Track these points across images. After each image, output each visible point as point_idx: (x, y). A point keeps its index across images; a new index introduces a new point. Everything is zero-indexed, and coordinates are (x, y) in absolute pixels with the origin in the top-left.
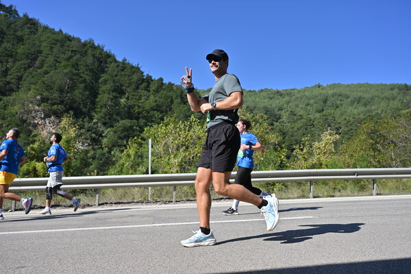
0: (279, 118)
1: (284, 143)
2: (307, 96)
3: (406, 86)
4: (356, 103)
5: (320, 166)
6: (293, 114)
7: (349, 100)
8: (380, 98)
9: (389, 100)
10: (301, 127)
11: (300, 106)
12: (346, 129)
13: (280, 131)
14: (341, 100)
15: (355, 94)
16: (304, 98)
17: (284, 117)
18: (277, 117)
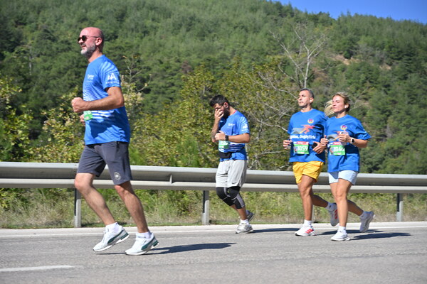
0: (17, 43)
1: (25, 101)
3: (279, 6)
4: (183, 30)
6: (49, 36)
7: (170, 21)
8: (229, 25)
9: (247, 30)
10: (67, 69)
11: (66, 21)
12: (162, 84)
13: (18, 72)
14: (153, 20)
15: (181, 9)
16: (75, 4)
17: (30, 42)
18: (12, 40)
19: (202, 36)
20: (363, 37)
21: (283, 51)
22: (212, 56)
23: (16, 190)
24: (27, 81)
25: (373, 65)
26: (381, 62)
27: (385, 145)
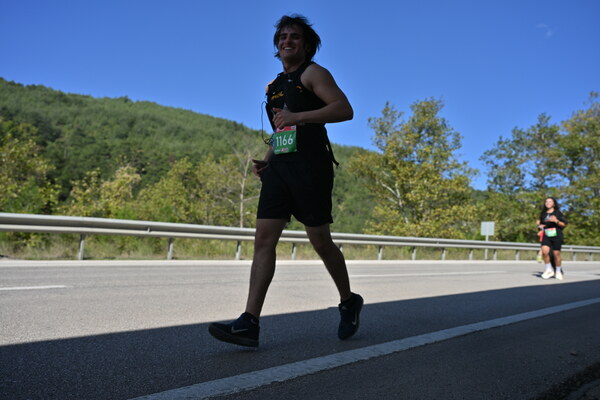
0: (57, 135)
1: (60, 175)
2: (106, 112)
3: (235, 124)
4: (173, 134)
5: (108, 214)
6: (80, 133)
7: (164, 128)
8: (203, 133)
10: (91, 155)
11: (94, 124)
12: (155, 168)
13: (56, 155)
15: (173, 121)
16: (101, 113)
17: (67, 136)
18: (54, 134)
19: (184, 139)
21: (234, 153)
23: (42, 234)
24: (61, 162)
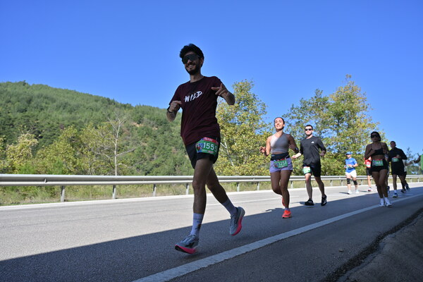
4: (61, 108)
5: (13, 170)
7: (55, 104)
8: (84, 107)
9: (93, 110)
12: (49, 134)
14: (46, 103)
15: (61, 99)
19: (71, 112)
20: (146, 115)
22: (75, 121)
25: (150, 127)
26: (153, 126)
27: (153, 162)
